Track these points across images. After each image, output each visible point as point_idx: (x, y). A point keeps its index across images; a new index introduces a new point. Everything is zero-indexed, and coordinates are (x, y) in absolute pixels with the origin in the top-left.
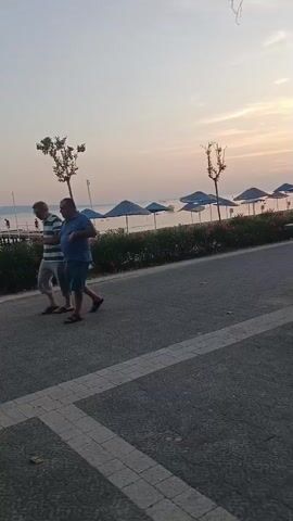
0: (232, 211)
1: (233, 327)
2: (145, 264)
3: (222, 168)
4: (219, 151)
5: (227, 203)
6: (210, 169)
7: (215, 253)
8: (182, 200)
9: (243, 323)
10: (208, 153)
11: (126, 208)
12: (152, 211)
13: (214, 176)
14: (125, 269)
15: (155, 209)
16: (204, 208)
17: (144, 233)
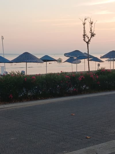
0: (99, 65)
1: (88, 148)
2: (35, 98)
3: (93, 35)
4: (92, 23)
5: (96, 59)
6: (84, 35)
7: (84, 93)
8: (66, 55)
9: (96, 146)
10: (84, 24)
11: (26, 57)
12: (45, 61)
13: (87, 40)
14: (21, 100)
15: (46, 59)
16: (80, 62)
17: (36, 76)
